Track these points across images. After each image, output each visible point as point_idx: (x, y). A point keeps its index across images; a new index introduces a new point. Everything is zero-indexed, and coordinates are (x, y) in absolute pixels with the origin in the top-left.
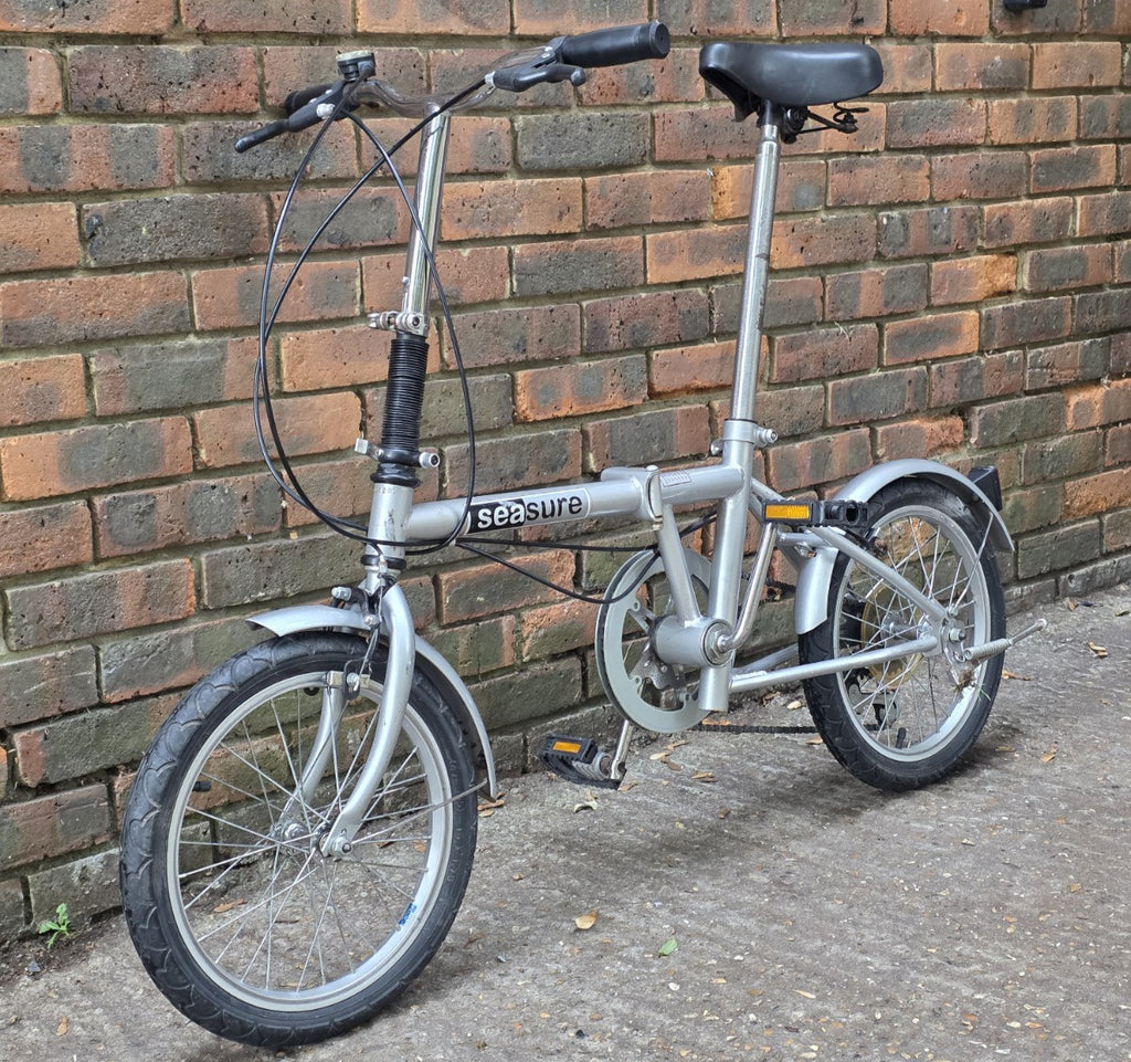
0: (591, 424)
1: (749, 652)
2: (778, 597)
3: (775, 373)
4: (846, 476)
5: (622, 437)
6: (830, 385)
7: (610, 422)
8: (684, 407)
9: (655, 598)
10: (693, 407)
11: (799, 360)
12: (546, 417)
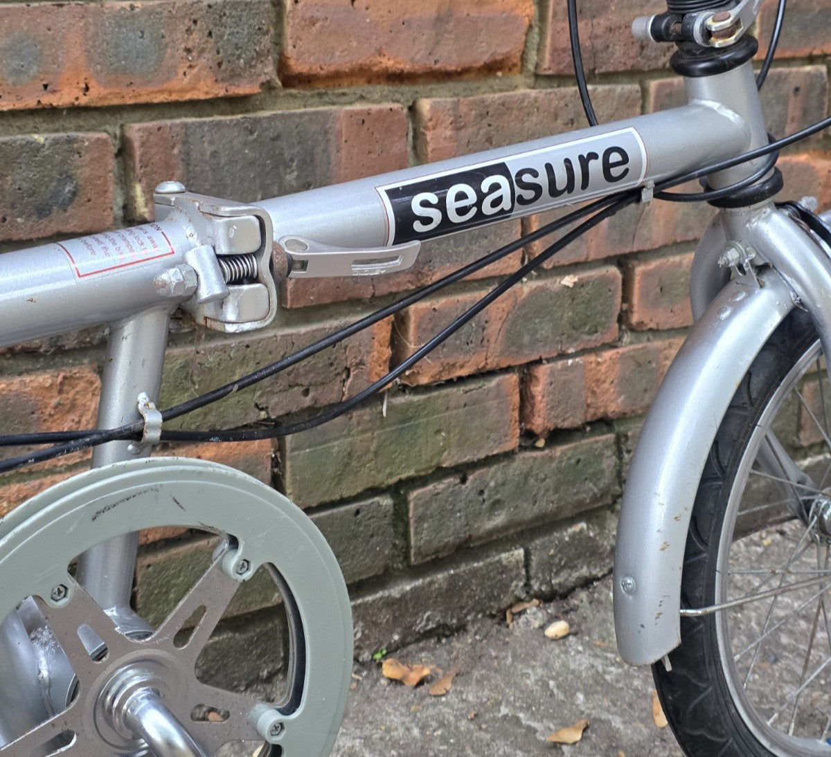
0: (137, 126)
1: (480, 538)
2: (541, 443)
3: (547, 56)
4: (675, 243)
5: (214, 154)
6: (653, 85)
7: (185, 125)
8: (358, 107)
9: (288, 454)
10: (374, 107)
11: (596, 37)
12: (19, 105)
